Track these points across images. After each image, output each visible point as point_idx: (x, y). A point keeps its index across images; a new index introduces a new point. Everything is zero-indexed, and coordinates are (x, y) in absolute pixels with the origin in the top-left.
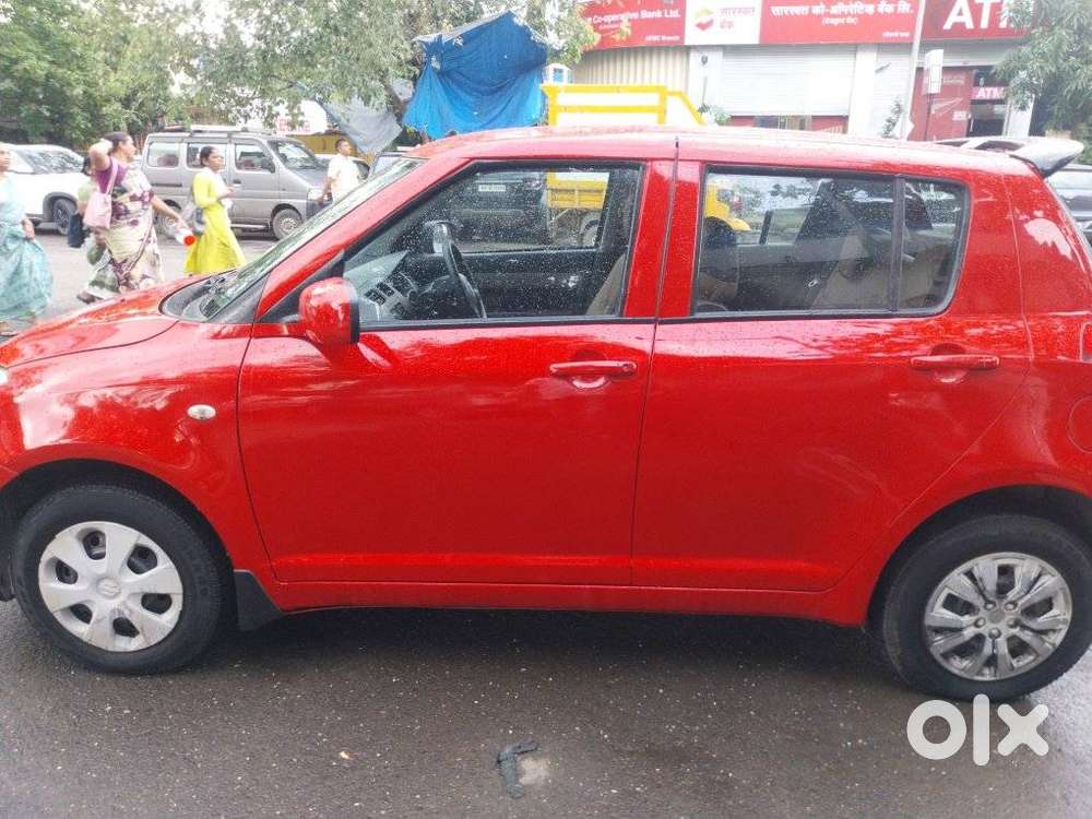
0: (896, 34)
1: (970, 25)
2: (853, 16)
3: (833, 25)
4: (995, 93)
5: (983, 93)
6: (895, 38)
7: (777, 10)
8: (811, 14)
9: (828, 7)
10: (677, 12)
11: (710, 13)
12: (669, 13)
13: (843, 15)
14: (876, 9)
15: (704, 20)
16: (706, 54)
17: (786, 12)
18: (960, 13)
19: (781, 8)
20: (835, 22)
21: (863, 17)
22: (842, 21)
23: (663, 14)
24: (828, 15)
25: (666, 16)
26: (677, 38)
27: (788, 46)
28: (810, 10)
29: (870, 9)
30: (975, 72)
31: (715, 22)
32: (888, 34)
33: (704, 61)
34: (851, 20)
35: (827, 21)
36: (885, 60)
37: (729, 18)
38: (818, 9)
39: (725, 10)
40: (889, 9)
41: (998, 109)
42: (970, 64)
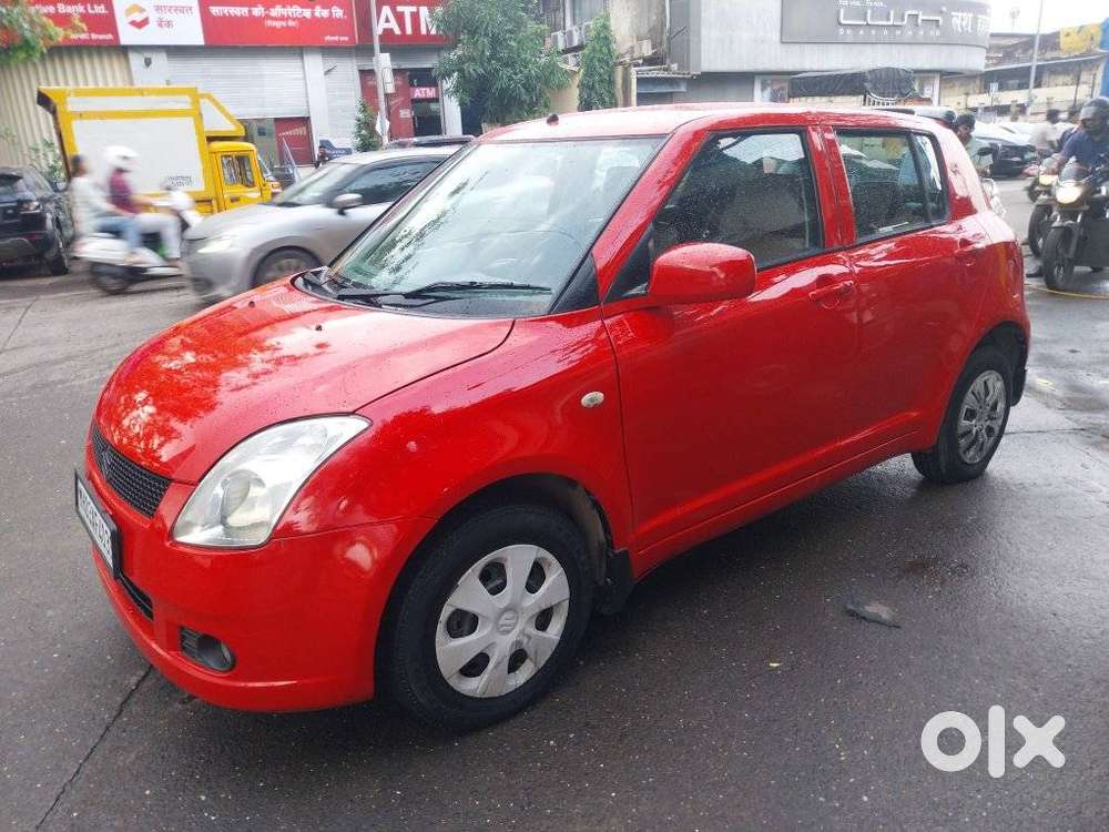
0: (336, 38)
1: (397, 31)
2: (294, 19)
3: (275, 28)
4: (430, 92)
5: (419, 93)
6: (335, 42)
7: (215, 10)
8: (251, 17)
9: (267, 9)
10: (102, 7)
11: (142, 10)
12: (93, 9)
13: (282, 18)
14: (313, 14)
15: (138, 17)
16: (148, 55)
17: (226, 11)
18: (387, 21)
19: (221, 8)
20: (278, 24)
21: (302, 20)
22: (284, 24)
23: (86, 9)
24: (268, 17)
25: (90, 11)
26: (109, 37)
27: (234, 48)
28: (250, 11)
29: (307, 13)
30: (408, 73)
31: (150, 21)
32: (328, 38)
33: (148, 62)
34: (291, 23)
35: (269, 23)
36: (332, 62)
37: (167, 16)
38: (258, 11)
39: (158, 8)
40: (325, 13)
41: (433, 106)
42: (403, 67)
